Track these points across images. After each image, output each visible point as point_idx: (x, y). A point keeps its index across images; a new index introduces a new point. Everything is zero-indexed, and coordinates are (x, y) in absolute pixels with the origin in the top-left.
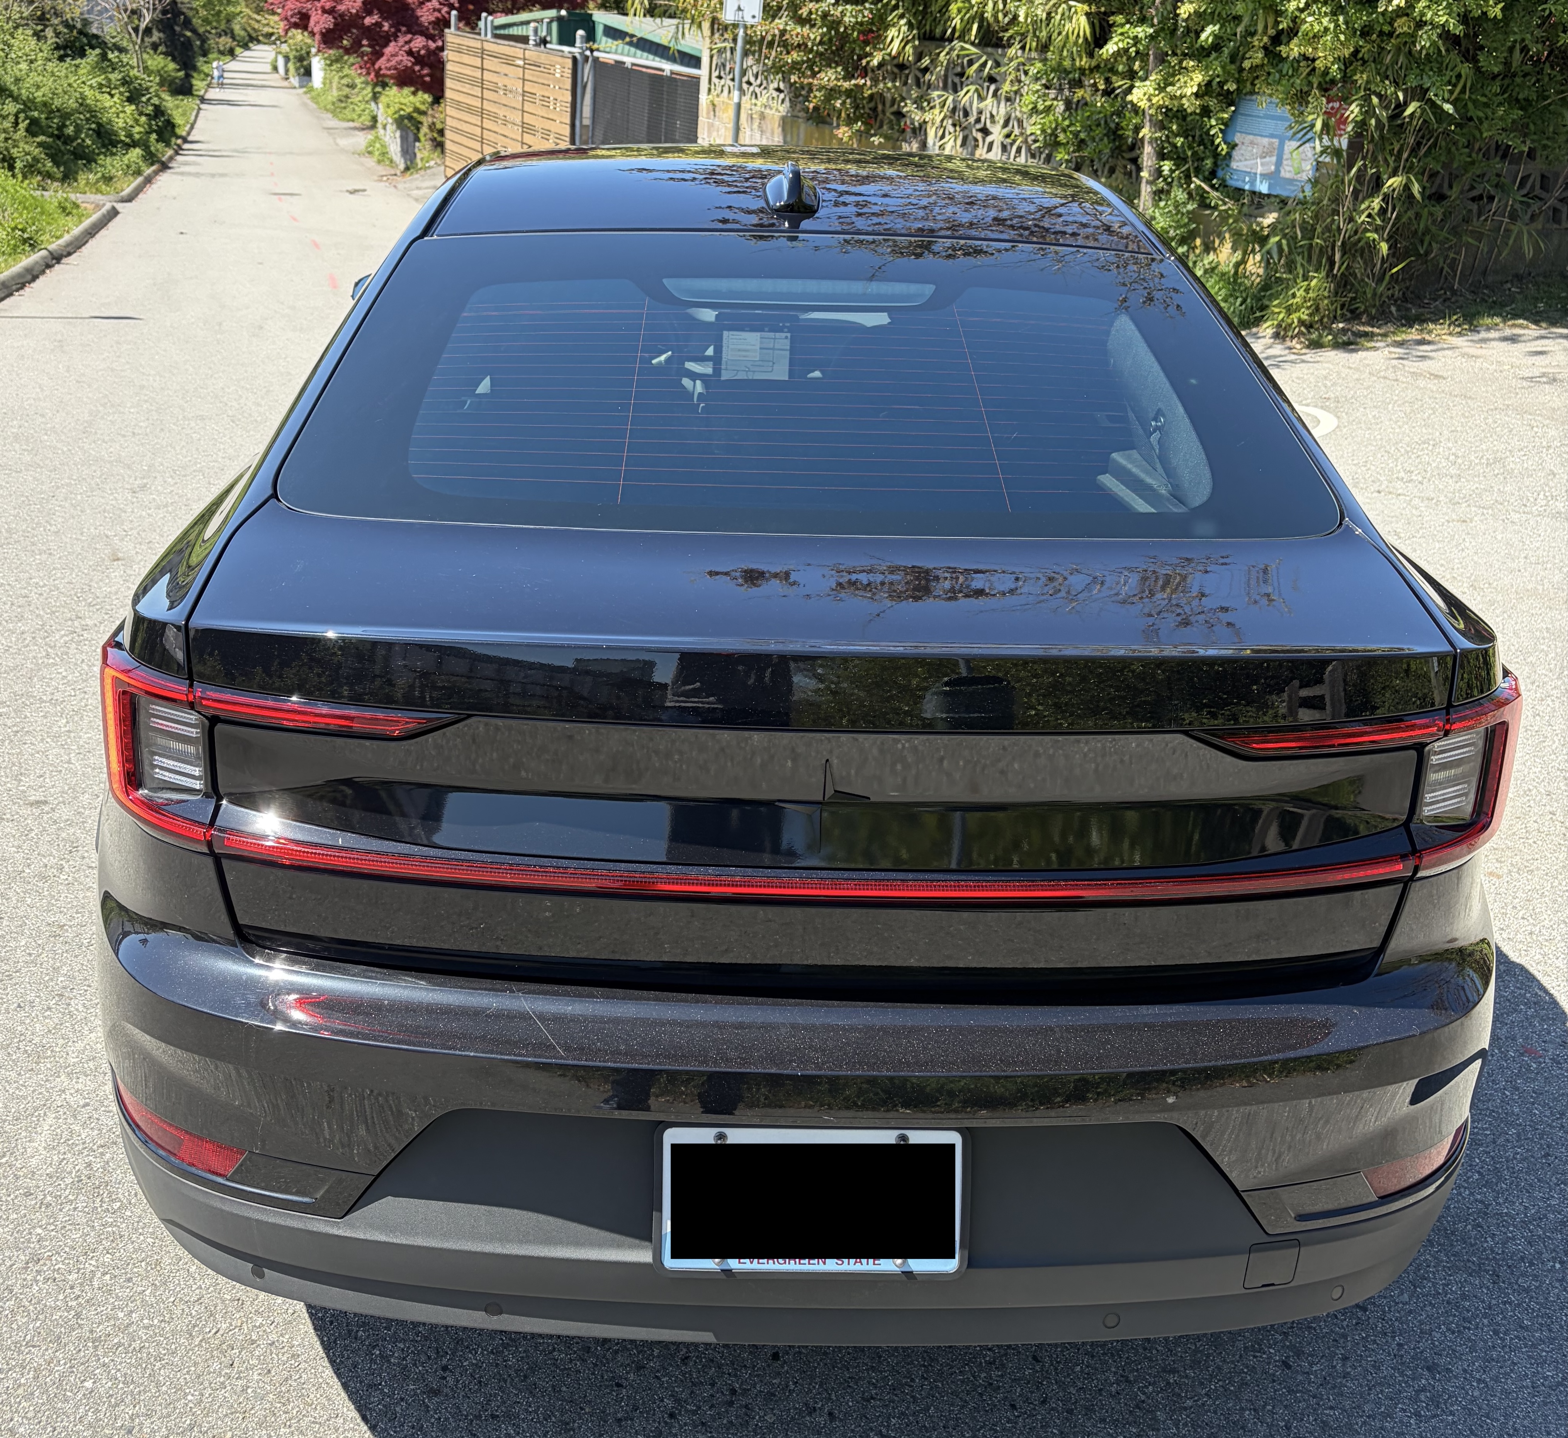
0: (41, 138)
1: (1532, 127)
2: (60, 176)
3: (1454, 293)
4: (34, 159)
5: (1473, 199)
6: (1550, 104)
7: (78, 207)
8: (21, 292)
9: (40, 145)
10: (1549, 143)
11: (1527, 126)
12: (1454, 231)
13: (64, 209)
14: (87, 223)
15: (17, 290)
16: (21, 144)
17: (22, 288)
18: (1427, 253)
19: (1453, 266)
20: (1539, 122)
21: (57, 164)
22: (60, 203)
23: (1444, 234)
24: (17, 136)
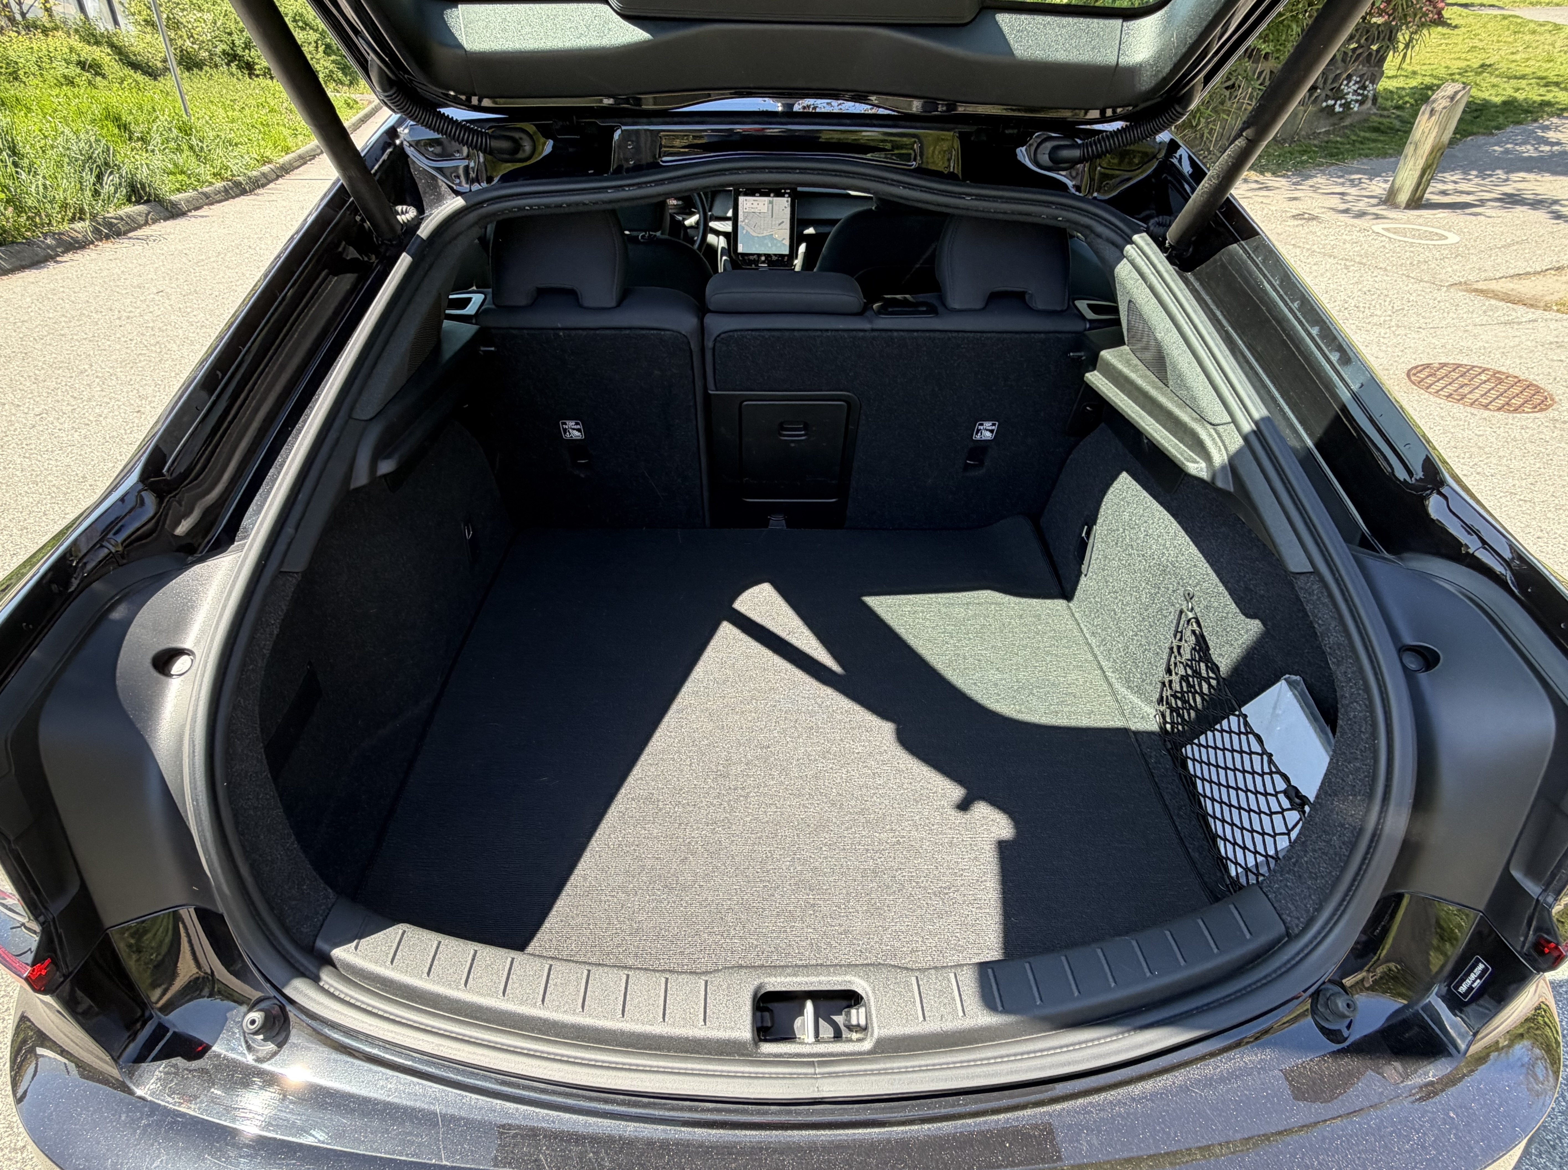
0: (333, 57)
1: (1271, 36)
2: (347, 82)
3: (1210, 152)
4: (331, 71)
5: (1227, 88)
6: (1284, 20)
7: (357, 103)
8: (313, 161)
9: (333, 62)
10: (1281, 48)
11: (1267, 35)
12: (1215, 110)
13: (348, 105)
14: (362, 113)
15: (310, 160)
16: (322, 61)
17: (313, 159)
18: (1197, 125)
19: (1211, 132)
20: (1276, 33)
21: (346, 75)
22: (345, 101)
23: (1208, 112)
24: (318, 57)
